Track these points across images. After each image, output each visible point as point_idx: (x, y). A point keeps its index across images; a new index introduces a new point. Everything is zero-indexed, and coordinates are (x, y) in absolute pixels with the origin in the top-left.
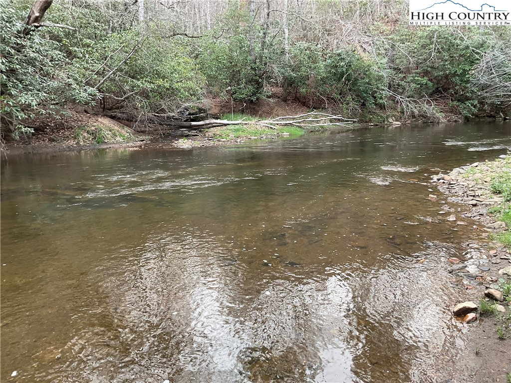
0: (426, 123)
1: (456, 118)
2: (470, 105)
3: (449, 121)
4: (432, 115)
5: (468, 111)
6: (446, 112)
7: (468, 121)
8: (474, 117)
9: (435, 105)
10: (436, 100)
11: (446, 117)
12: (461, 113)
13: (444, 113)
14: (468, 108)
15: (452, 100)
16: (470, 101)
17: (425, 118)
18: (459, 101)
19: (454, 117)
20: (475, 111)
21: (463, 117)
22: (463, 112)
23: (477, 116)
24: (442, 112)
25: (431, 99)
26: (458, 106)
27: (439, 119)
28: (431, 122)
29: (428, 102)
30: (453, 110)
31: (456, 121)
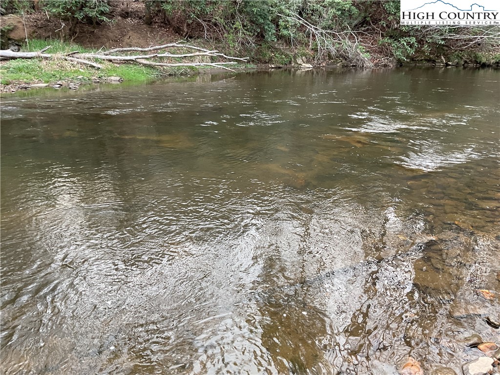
0: (347, 66)
1: (386, 60)
2: (405, 44)
3: (376, 65)
4: (354, 57)
5: (402, 52)
6: (375, 52)
7: (401, 66)
8: (408, 60)
9: (361, 41)
10: (363, 34)
11: (372, 60)
12: (393, 55)
13: (370, 53)
14: (402, 49)
15: (383, 36)
16: (405, 39)
17: (346, 59)
18: (391, 37)
19: (384, 60)
20: (411, 52)
21: (395, 61)
22: (395, 53)
23: (412, 59)
24: (368, 51)
25: (354, 33)
26: (390, 44)
27: (363, 61)
28: (353, 66)
29: (351, 38)
30: (383, 51)
31: (385, 66)
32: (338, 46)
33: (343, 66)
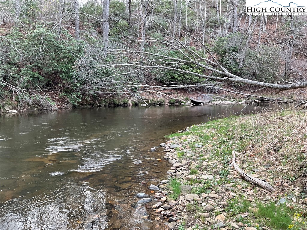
0: (41, 110)
1: (66, 105)
2: (75, 96)
3: (60, 108)
4: (45, 104)
5: (74, 101)
6: (58, 101)
7: (75, 108)
8: (79, 105)
9: (48, 95)
10: (49, 91)
11: (57, 105)
12: (69, 102)
13: (55, 102)
14: (74, 99)
15: (61, 92)
16: (75, 93)
17: (40, 106)
18: (66, 92)
20: (80, 100)
21: (71, 105)
22: (70, 101)
23: (81, 104)
24: (53, 101)
25: (43, 90)
26: (66, 96)
27: (51, 106)
28: (45, 110)
29: (41, 93)
30: (62, 100)
31: (65, 108)
32: (33, 98)
33: (39, 110)
